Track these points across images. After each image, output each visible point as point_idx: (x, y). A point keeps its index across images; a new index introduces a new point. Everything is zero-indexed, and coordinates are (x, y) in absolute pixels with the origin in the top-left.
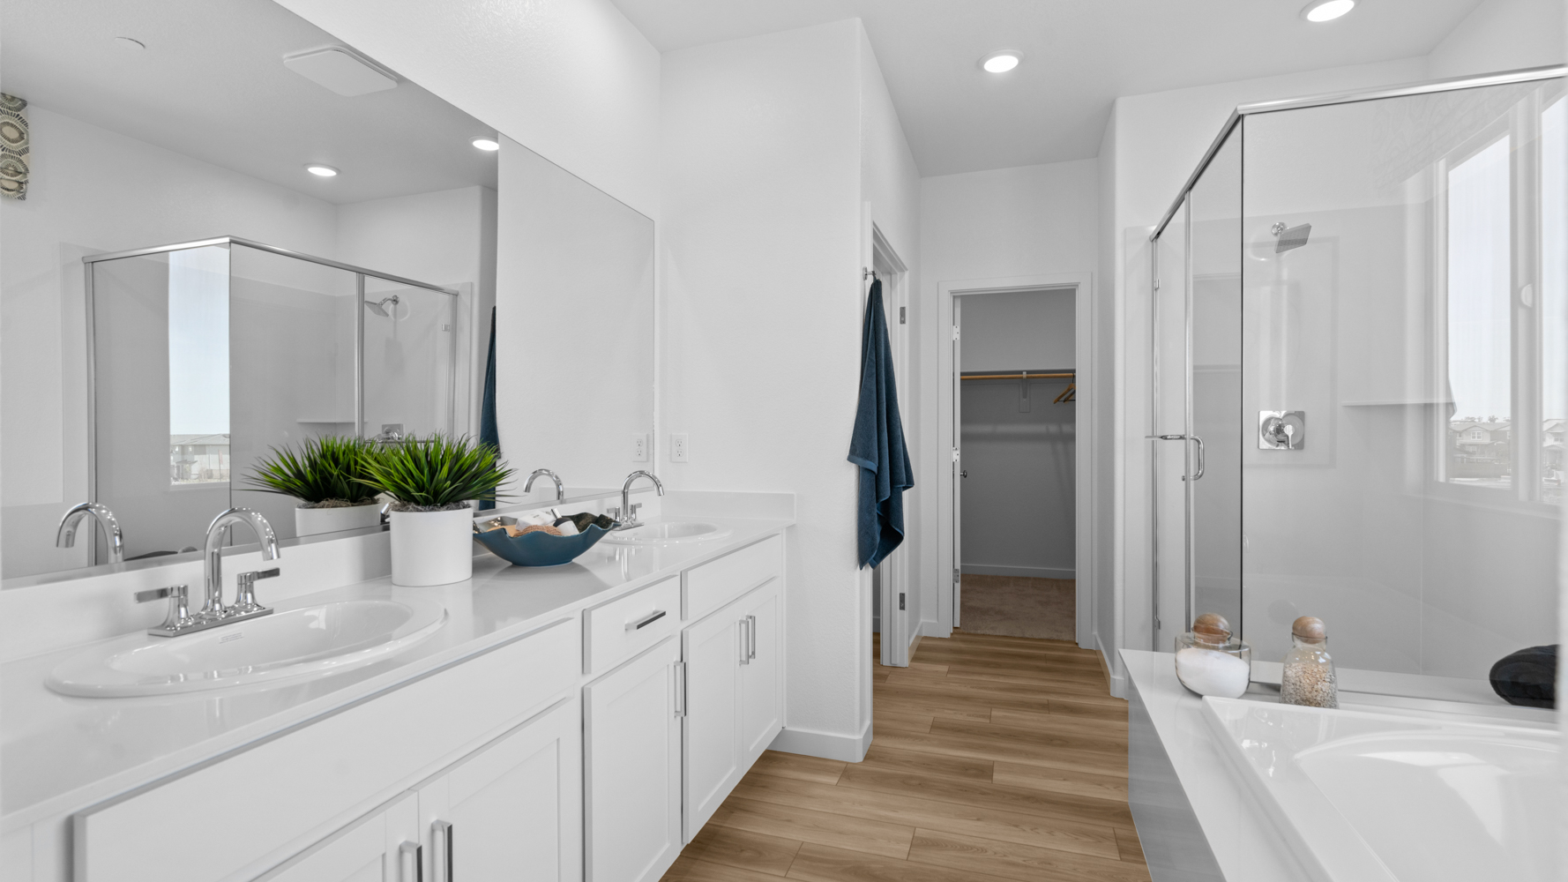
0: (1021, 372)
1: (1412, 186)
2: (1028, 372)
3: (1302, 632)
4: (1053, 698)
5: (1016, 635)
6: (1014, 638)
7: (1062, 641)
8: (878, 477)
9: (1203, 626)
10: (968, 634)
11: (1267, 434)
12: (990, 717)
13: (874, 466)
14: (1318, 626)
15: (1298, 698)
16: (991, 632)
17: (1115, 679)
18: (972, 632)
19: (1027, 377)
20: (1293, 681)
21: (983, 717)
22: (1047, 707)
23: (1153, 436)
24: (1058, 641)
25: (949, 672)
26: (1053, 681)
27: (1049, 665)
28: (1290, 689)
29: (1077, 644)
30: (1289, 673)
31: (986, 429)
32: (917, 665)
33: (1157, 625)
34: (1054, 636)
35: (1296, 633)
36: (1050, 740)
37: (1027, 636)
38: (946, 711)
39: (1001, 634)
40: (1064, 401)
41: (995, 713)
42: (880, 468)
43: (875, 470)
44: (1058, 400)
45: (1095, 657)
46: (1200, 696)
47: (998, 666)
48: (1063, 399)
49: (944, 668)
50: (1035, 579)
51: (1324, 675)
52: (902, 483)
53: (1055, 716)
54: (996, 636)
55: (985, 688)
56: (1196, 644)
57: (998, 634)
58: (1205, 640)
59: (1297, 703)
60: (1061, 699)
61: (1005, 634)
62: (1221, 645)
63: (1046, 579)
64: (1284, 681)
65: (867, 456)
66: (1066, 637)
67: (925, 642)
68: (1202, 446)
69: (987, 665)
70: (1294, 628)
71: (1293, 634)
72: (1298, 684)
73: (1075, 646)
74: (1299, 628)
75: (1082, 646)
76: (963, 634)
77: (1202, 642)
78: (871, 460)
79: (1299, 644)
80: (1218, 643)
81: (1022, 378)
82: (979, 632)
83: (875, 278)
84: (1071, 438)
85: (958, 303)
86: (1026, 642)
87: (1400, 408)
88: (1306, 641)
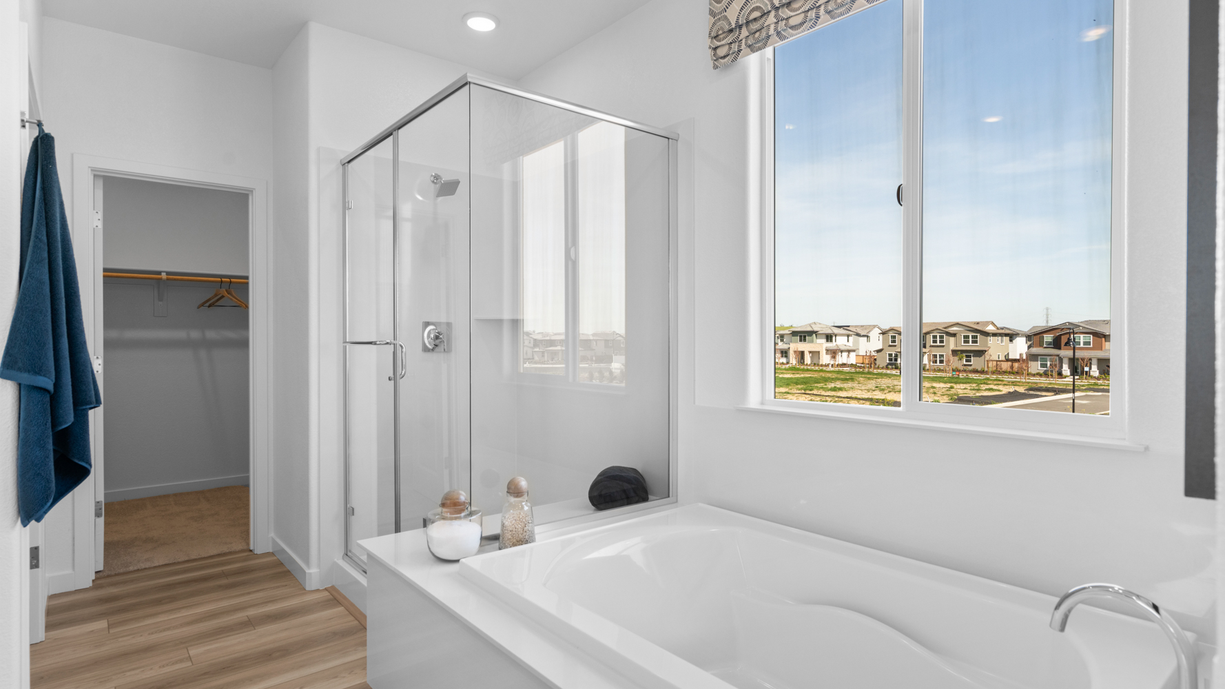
0: (159, 273)
1: (507, 167)
2: (168, 273)
3: (514, 490)
4: (252, 612)
5: (180, 560)
6: (179, 563)
7: (235, 552)
8: (54, 398)
9: (448, 502)
10: (116, 575)
11: (430, 339)
12: (190, 658)
13: (48, 383)
14: (523, 483)
15: (515, 540)
16: (148, 565)
17: (310, 574)
18: (121, 571)
19: (168, 279)
20: (511, 529)
21: (181, 661)
22: (249, 624)
23: (345, 342)
24: (230, 553)
25: (109, 627)
26: (243, 595)
27: (231, 580)
28: (508, 535)
29: (251, 551)
30: (506, 523)
31: (130, 334)
32: (57, 633)
33: (349, 512)
34: (225, 549)
35: (511, 491)
36: (269, 656)
37: (193, 557)
38: (128, 674)
39: (161, 563)
40: (209, 306)
41: (193, 652)
42: (57, 385)
43: (51, 387)
44: (202, 305)
45: (275, 558)
46: (457, 561)
47: (173, 599)
48: (207, 304)
49: (102, 624)
50: (175, 495)
51: (527, 518)
52: (91, 403)
53: (262, 630)
54: (155, 567)
55: (168, 629)
56: (444, 518)
57: (157, 564)
58: (451, 514)
59: (514, 545)
60: (260, 611)
61: (167, 562)
62: (463, 514)
63: (188, 493)
64: (502, 530)
65: (38, 370)
66: (237, 546)
67: (55, 602)
68: (404, 350)
69: (159, 602)
70: (508, 488)
71: (508, 492)
72: (514, 530)
73: (251, 553)
74: (513, 487)
75: (258, 551)
76: (109, 576)
77: (448, 515)
78: (44, 376)
79: (512, 499)
80: (461, 513)
81: (161, 279)
82: (131, 568)
83: (41, 130)
84: (244, 344)
85: (100, 183)
86: (195, 564)
87: (500, 322)
88: (517, 496)
